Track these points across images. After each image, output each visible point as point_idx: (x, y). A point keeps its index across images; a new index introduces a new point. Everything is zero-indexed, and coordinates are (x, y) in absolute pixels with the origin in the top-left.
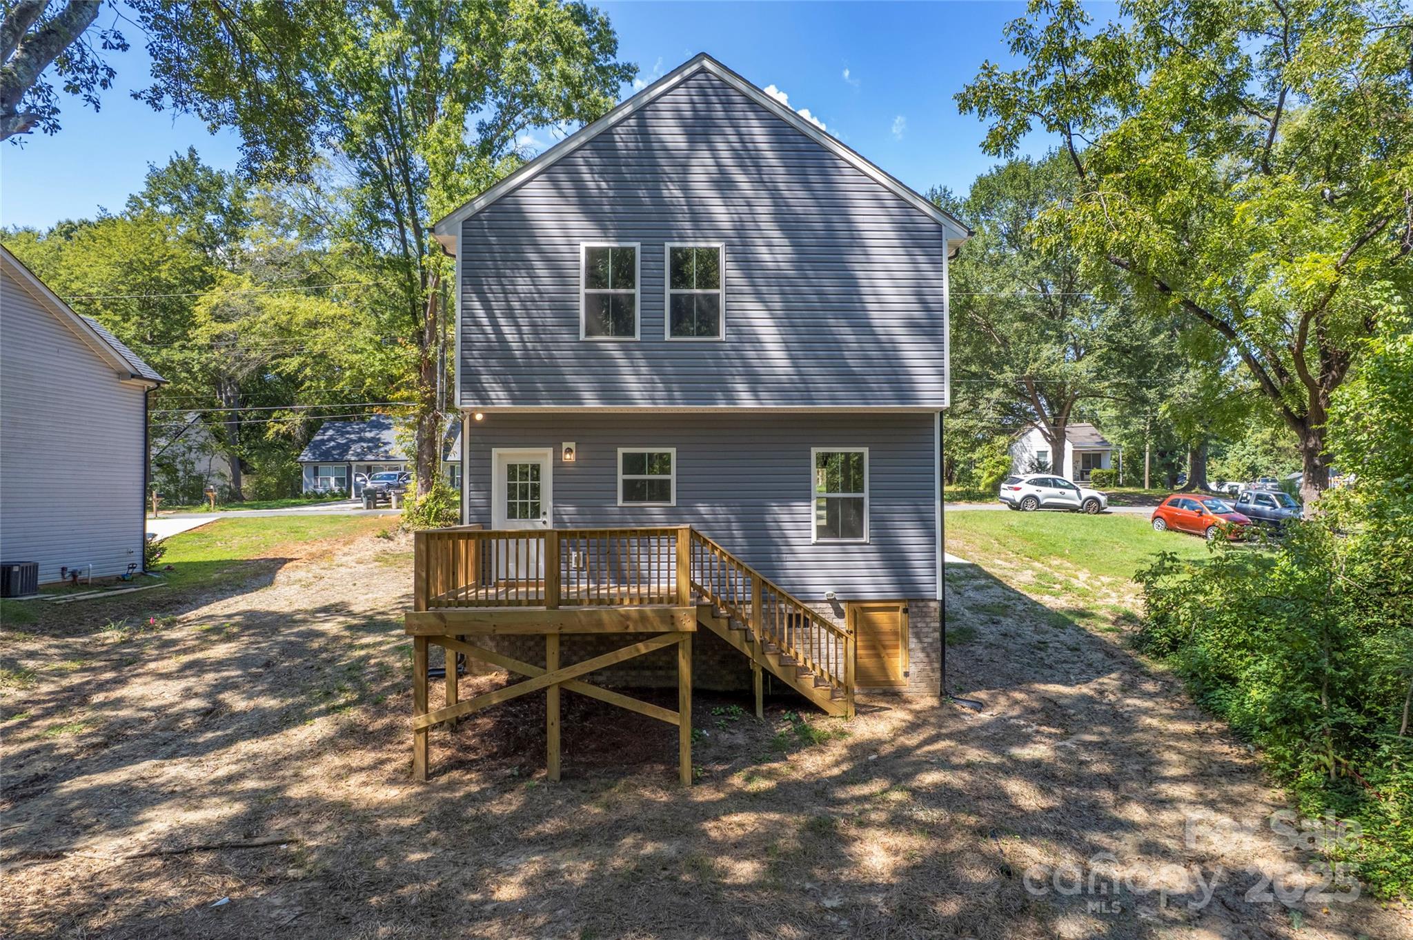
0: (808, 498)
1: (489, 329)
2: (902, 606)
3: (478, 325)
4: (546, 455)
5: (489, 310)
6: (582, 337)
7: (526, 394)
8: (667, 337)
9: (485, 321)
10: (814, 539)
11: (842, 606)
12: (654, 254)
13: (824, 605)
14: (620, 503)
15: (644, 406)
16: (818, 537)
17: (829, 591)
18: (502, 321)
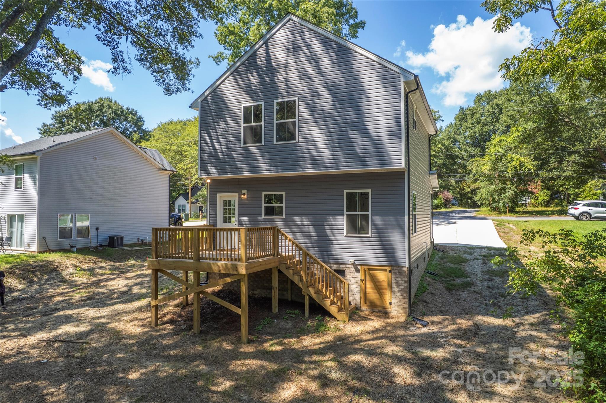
0: (342, 215)
1: (210, 145)
2: (388, 269)
3: (206, 143)
4: (236, 196)
5: (210, 137)
6: (242, 145)
7: (222, 171)
8: (275, 142)
9: (209, 141)
10: (345, 234)
11: (359, 267)
12: (269, 106)
13: (350, 266)
14: (263, 217)
15: (266, 173)
16: (347, 233)
17: (352, 260)
18: (215, 141)
